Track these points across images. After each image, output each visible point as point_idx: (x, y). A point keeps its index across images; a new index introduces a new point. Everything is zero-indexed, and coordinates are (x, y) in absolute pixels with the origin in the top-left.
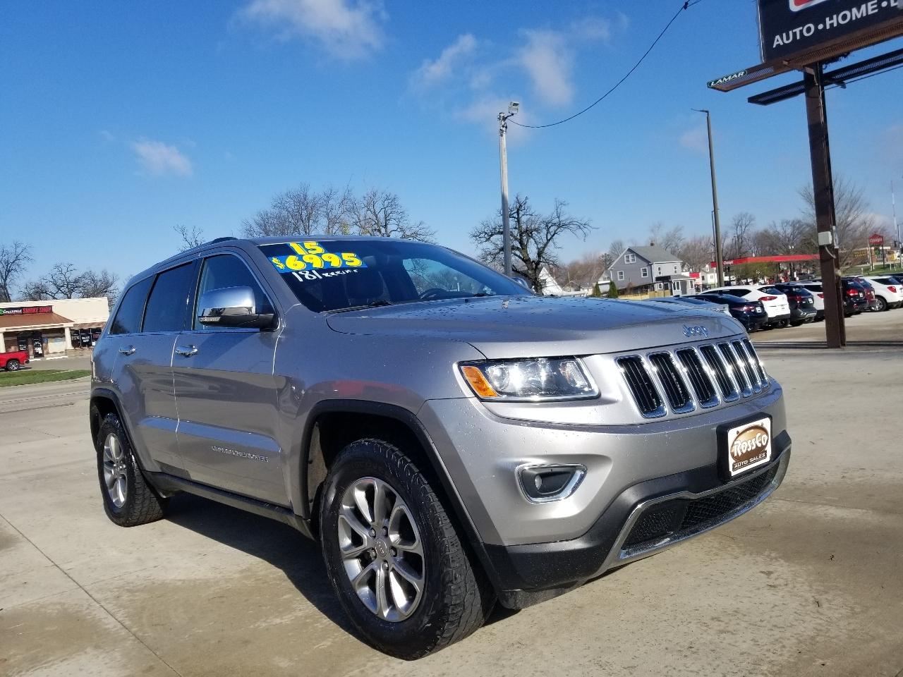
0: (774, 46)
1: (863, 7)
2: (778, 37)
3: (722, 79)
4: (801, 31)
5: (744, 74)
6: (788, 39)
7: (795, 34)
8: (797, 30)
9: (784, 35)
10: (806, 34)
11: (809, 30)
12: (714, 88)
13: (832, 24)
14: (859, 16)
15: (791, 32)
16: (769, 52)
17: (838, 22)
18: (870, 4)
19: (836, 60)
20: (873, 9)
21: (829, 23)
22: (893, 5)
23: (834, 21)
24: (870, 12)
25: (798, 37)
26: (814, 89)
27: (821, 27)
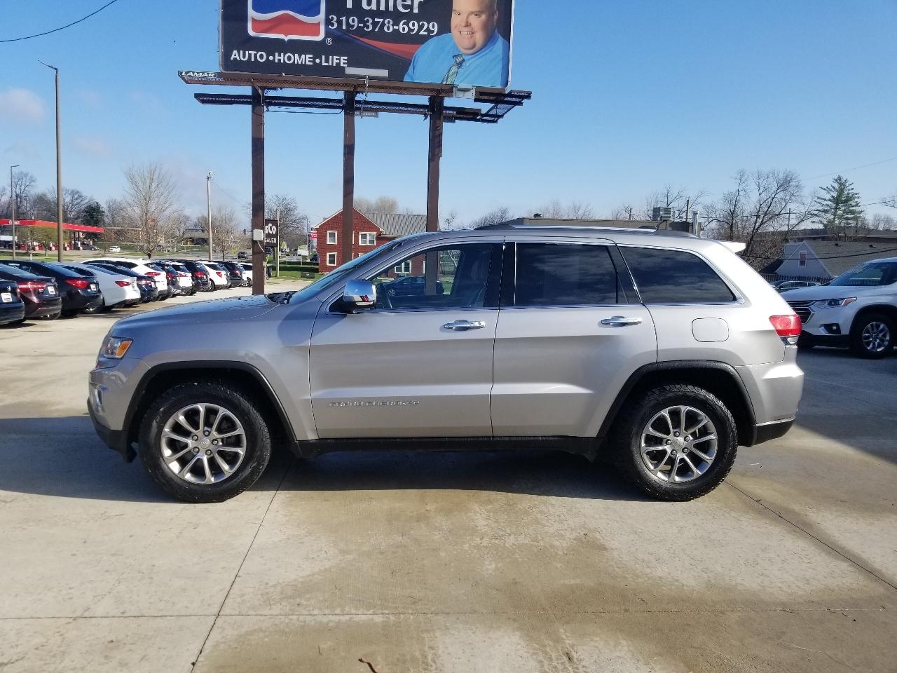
0: (232, 59)
1: (303, 56)
2: (235, 52)
3: (193, 73)
4: (255, 55)
5: (215, 76)
6: (244, 57)
7: (250, 55)
8: (253, 53)
9: (241, 52)
10: (259, 60)
11: (261, 57)
12: (183, 78)
13: (279, 60)
14: (300, 63)
15: (247, 52)
16: (227, 62)
17: (284, 60)
18: (308, 56)
19: (275, 89)
20: (309, 61)
21: (277, 57)
22: (324, 64)
23: (282, 58)
24: (308, 63)
25: (253, 60)
26: (258, 108)
27: (271, 58)
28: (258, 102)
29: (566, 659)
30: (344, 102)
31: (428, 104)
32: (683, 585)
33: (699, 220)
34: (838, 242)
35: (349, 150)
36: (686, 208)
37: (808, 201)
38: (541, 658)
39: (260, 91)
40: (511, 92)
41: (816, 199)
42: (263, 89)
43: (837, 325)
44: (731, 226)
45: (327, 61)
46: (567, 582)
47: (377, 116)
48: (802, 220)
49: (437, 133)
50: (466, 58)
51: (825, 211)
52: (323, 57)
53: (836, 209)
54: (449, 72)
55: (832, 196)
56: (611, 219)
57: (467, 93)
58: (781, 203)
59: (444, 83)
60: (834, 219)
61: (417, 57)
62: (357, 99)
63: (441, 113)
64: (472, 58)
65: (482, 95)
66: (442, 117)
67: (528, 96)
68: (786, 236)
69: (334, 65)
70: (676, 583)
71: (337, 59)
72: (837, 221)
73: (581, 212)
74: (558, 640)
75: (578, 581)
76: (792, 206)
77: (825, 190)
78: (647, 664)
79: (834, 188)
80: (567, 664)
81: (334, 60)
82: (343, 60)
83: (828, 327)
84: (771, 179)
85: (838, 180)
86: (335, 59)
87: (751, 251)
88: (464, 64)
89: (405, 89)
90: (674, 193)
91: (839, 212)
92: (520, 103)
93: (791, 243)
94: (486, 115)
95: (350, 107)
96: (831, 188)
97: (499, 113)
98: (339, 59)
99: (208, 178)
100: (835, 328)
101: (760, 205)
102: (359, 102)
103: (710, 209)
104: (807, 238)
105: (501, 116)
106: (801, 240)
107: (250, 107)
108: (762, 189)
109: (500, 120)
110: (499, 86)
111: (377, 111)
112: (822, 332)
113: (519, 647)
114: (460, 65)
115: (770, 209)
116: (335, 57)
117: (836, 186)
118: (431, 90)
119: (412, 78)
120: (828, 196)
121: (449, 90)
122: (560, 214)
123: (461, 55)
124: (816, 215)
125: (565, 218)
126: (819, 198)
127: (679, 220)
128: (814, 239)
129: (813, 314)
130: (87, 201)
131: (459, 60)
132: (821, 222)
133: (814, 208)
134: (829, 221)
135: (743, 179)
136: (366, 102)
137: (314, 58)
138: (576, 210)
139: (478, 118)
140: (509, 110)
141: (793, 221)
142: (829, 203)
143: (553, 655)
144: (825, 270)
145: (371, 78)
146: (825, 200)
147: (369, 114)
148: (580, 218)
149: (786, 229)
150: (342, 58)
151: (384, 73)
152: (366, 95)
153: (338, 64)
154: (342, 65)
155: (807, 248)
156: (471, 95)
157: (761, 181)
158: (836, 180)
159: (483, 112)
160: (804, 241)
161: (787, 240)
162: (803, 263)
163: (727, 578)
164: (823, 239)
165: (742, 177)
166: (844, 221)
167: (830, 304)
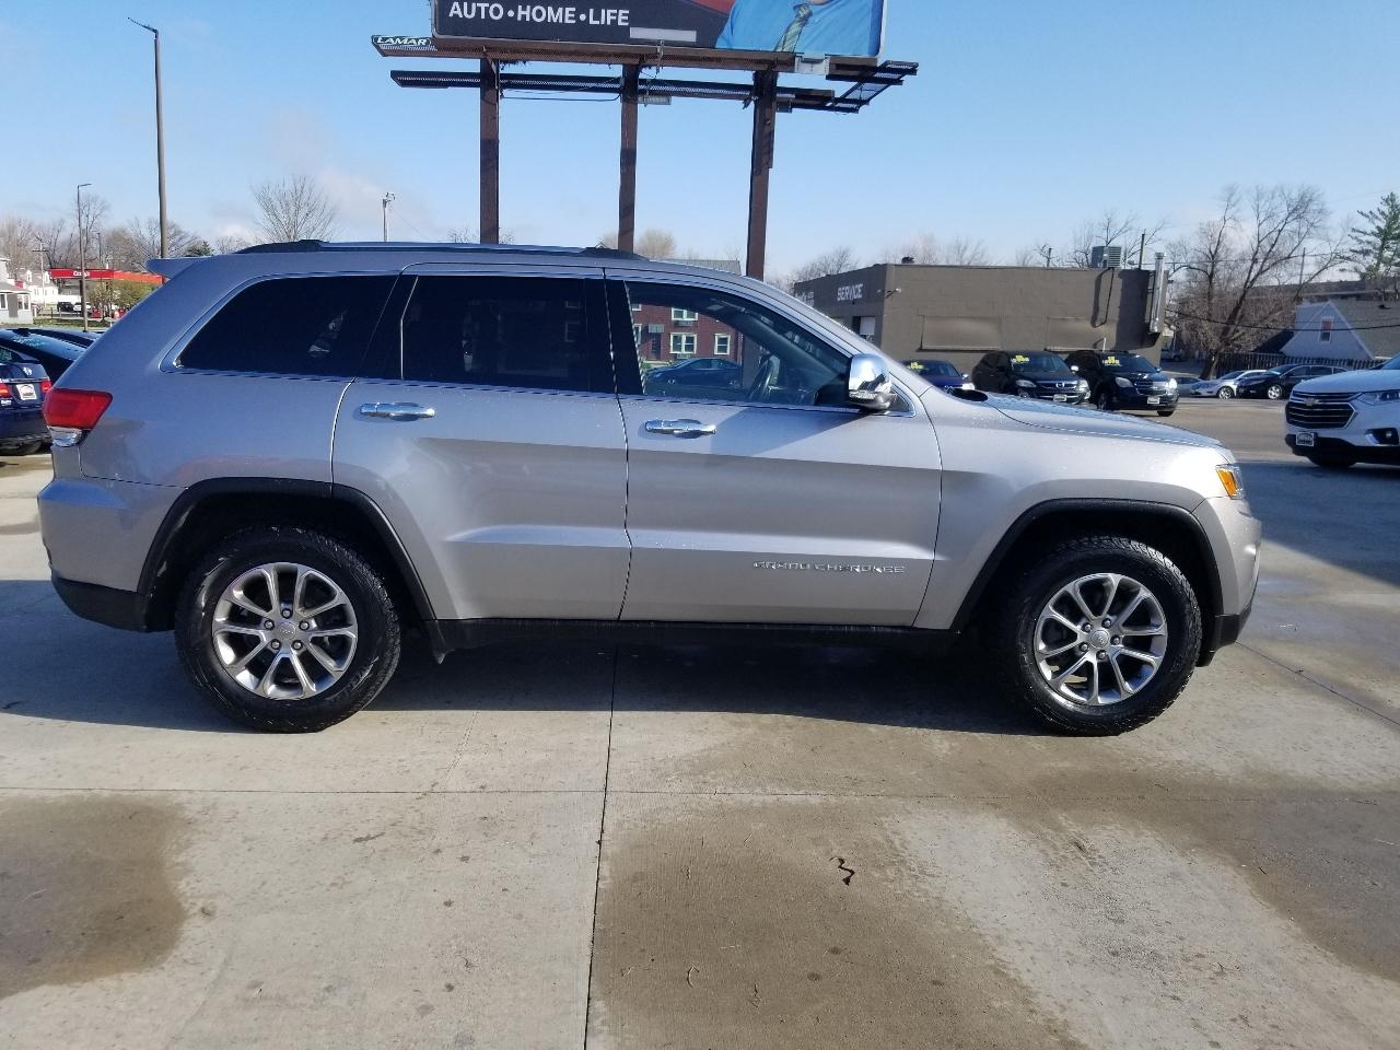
0: (451, 15)
1: (560, 10)
2: (456, 4)
3: (394, 39)
4: (487, 9)
5: (427, 43)
6: (469, 13)
7: (479, 9)
8: (483, 6)
9: (465, 4)
10: (492, 16)
11: (496, 11)
12: (377, 47)
13: (524, 17)
14: (555, 21)
15: (474, 5)
16: (442, 20)
17: (531, 17)
18: (568, 10)
19: (514, 62)
20: (570, 18)
21: (521, 12)
22: (592, 22)
23: (527, 13)
24: (567, 21)
25: (483, 17)
26: (491, 92)
27: (511, 13)
28: (490, 84)
29: (1074, 848)
30: (622, 82)
31: (752, 83)
32: (1212, 771)
33: (1164, 268)
34: (1383, 302)
35: (628, 158)
36: (1138, 247)
37: (1336, 235)
38: (1042, 847)
39: (494, 67)
40: (886, 63)
41: (1350, 232)
42: (497, 62)
43: (1393, 431)
44: (1211, 276)
45: (598, 16)
46: (1053, 764)
47: (668, 103)
48: (1326, 267)
49: (767, 130)
50: (814, 9)
51: (1366, 253)
52: (591, 11)
53: (1382, 248)
54: (788, 30)
55: (1378, 228)
56: (1015, 265)
57: (816, 66)
58: (1292, 239)
59: (779, 50)
60: (1378, 265)
61: (738, 9)
62: (641, 76)
63: (773, 97)
64: (822, 11)
65: (840, 70)
66: (774, 104)
67: (912, 70)
68: (1298, 293)
69: (609, 23)
70: (1203, 769)
71: (612, 14)
72: (1382, 268)
73: (968, 254)
74: (1058, 829)
75: (1067, 764)
76: (1310, 245)
77: (1367, 216)
78: (1183, 855)
79: (1383, 213)
80: (1079, 854)
81: (607, 16)
82: (622, 17)
83: (1379, 434)
84: (1277, 201)
85: (1390, 200)
86: (608, 14)
87: (1242, 316)
88: (811, 19)
89: (718, 60)
90: (1119, 222)
91: (1387, 254)
92: (898, 82)
93: (1306, 304)
94: (843, 99)
95: (631, 90)
96: (1378, 214)
97: (864, 97)
98: (617, 15)
99: (385, 202)
100: (1389, 435)
101: (1259, 242)
102: (643, 81)
103: (1178, 248)
104: (1335, 297)
105: (866, 102)
106: (1323, 299)
107: (477, 91)
108: (1262, 219)
109: (863, 108)
110: (864, 54)
111: (668, 94)
112: (1370, 441)
113: (1010, 835)
114: (804, 21)
115: (1274, 249)
116: (609, 12)
117: (1386, 209)
118: (759, 62)
119: (728, 43)
120: (1371, 228)
121: (788, 62)
122: (934, 257)
123: (807, 5)
124: (1348, 258)
125: (943, 263)
126: (1353, 230)
127: (1128, 267)
128: (1344, 297)
129: (1356, 414)
130: (189, 239)
131: (803, 13)
132: (1356, 270)
133: (1346, 247)
134: (1369, 269)
135: (1233, 199)
136: (655, 82)
137: (577, 14)
138: (960, 250)
139: (829, 104)
140: (879, 92)
141: (1310, 269)
142: (1372, 238)
143: (1058, 844)
144: (1361, 348)
145: (668, 43)
146: (1365, 233)
147: (657, 99)
148: (966, 263)
149: (1295, 281)
150: (621, 12)
151: (690, 36)
152: (658, 71)
153: (614, 22)
154: (620, 23)
155: (1332, 312)
156: (824, 68)
157: (1262, 203)
158: (1387, 201)
159: (838, 95)
160: (1329, 302)
161: (1298, 299)
162: (1326, 336)
163: (1272, 764)
164: (1358, 297)
165: (1230, 198)
166: (1393, 268)
167: (1384, 397)
